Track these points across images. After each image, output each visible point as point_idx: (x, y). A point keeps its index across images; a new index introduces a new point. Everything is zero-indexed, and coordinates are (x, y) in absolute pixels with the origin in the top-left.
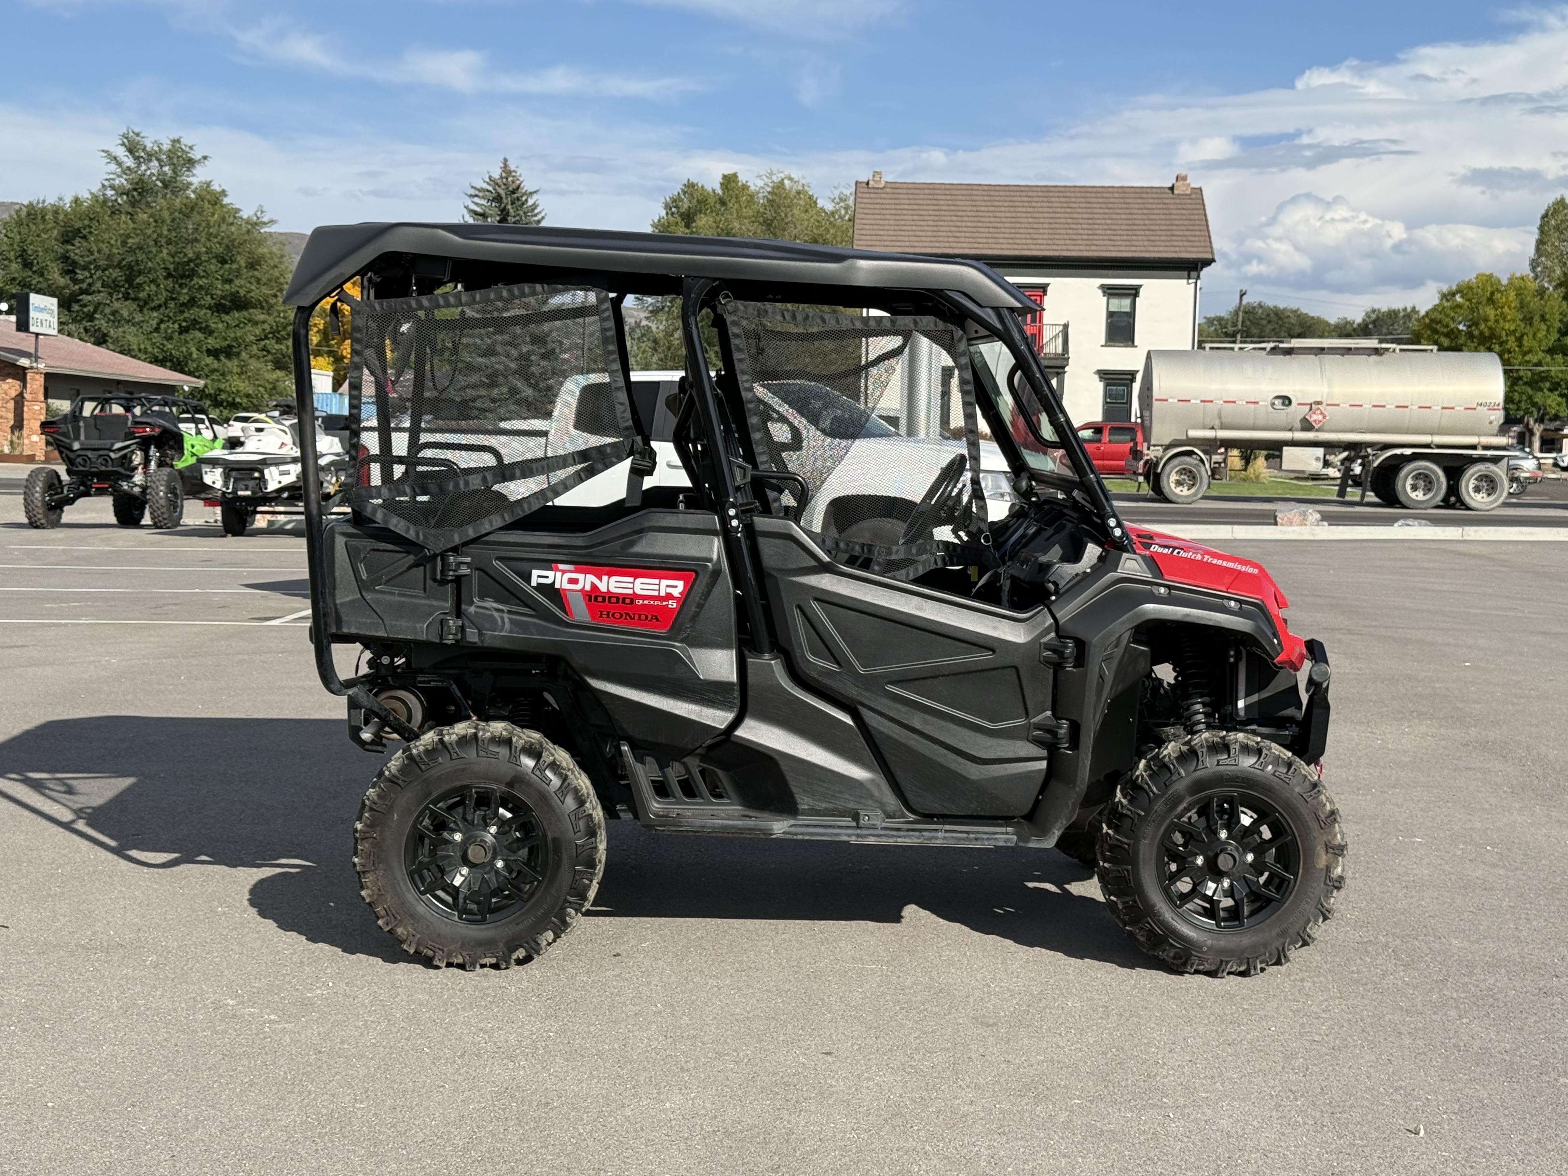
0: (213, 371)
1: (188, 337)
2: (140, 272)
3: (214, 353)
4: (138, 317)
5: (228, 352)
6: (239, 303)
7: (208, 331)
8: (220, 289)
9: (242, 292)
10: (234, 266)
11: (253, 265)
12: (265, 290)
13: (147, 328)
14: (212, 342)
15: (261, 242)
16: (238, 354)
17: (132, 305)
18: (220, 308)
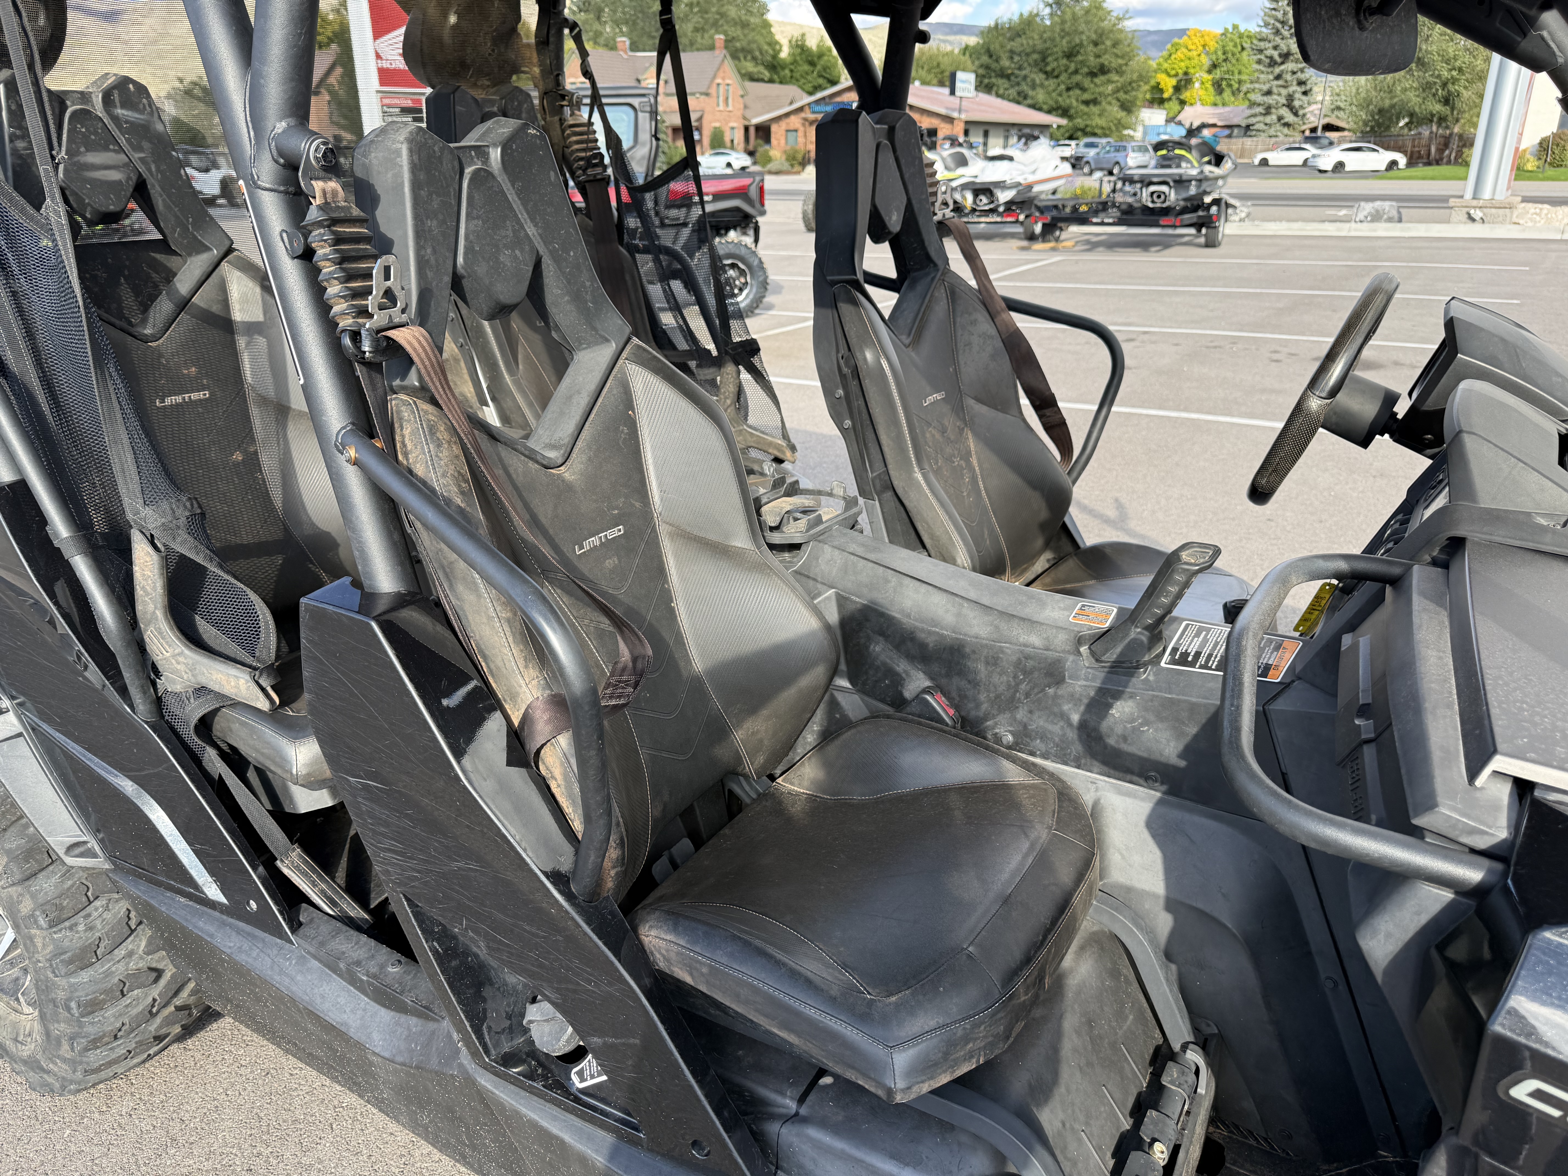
0: (1086, 114)
1: (1071, 93)
2: (1049, 55)
3: (1087, 103)
4: (1046, 83)
5: (1095, 102)
6: (1103, 70)
7: (1083, 90)
8: (1092, 61)
9: (1106, 63)
10: (1103, 47)
11: (1115, 45)
12: (1120, 61)
13: (1051, 88)
14: (1086, 96)
15: (1121, 31)
16: (1100, 103)
17: (1042, 76)
18: (1093, 74)
